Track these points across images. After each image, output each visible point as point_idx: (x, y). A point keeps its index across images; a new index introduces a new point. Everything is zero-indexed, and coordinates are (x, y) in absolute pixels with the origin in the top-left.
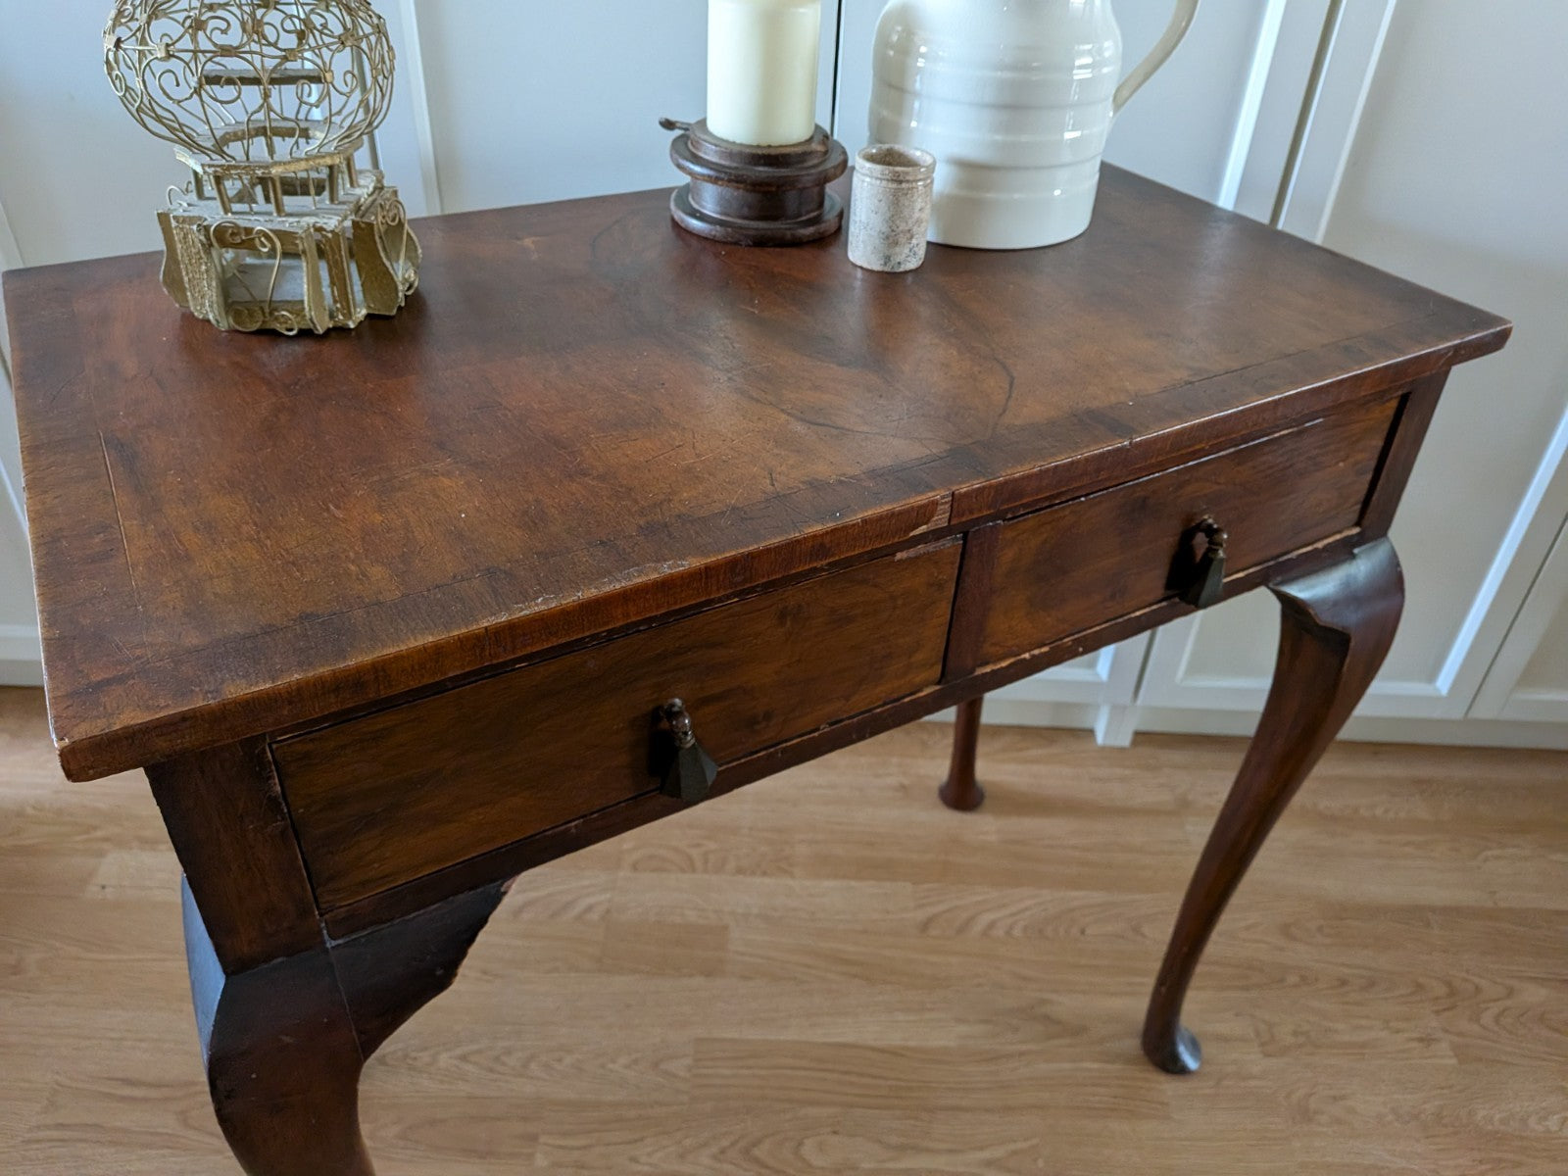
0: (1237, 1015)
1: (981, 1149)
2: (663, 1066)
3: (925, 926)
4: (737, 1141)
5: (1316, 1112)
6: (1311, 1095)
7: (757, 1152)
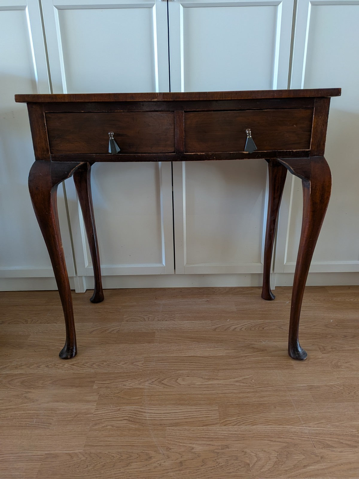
0: (313, 345)
1: (234, 378)
2: (134, 364)
3: (215, 329)
4: (157, 379)
5: (340, 366)
6: (338, 362)
7: (163, 382)
